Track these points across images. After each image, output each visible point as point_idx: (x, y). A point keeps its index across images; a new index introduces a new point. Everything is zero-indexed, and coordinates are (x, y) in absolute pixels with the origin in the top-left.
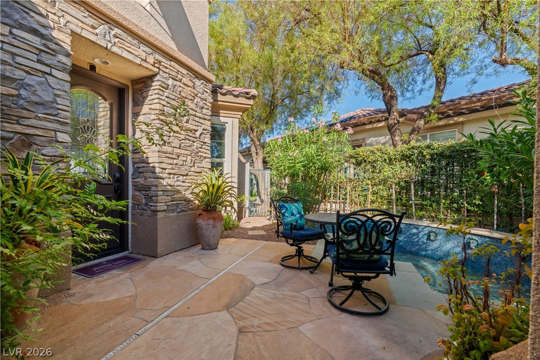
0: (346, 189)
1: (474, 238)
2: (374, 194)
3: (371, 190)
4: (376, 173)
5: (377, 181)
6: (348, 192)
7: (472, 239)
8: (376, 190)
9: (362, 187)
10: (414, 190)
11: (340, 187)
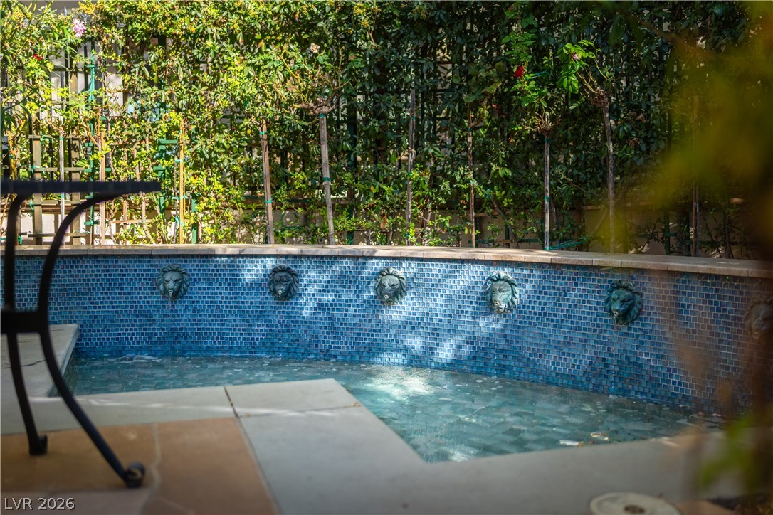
0: (94, 149)
1: (502, 275)
2: (197, 166)
3: (186, 153)
4: (204, 85)
5: (207, 114)
6: (102, 160)
7: (499, 279)
8: (205, 151)
9: (155, 144)
10: (330, 146)
11: (70, 146)
